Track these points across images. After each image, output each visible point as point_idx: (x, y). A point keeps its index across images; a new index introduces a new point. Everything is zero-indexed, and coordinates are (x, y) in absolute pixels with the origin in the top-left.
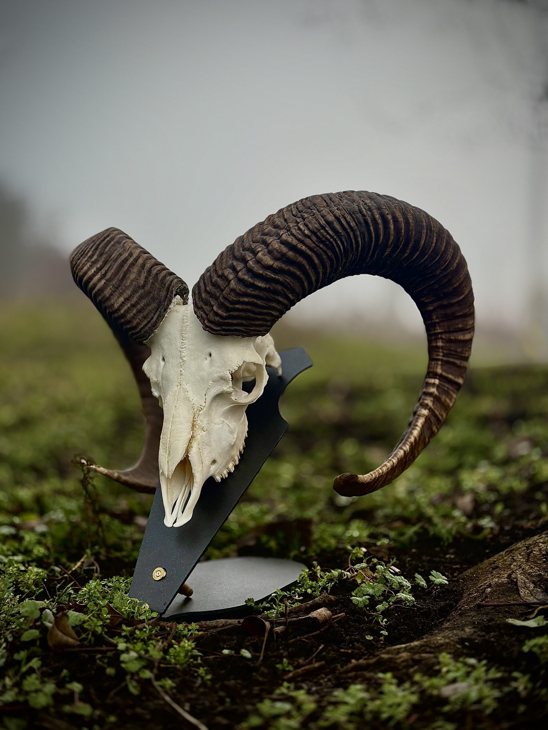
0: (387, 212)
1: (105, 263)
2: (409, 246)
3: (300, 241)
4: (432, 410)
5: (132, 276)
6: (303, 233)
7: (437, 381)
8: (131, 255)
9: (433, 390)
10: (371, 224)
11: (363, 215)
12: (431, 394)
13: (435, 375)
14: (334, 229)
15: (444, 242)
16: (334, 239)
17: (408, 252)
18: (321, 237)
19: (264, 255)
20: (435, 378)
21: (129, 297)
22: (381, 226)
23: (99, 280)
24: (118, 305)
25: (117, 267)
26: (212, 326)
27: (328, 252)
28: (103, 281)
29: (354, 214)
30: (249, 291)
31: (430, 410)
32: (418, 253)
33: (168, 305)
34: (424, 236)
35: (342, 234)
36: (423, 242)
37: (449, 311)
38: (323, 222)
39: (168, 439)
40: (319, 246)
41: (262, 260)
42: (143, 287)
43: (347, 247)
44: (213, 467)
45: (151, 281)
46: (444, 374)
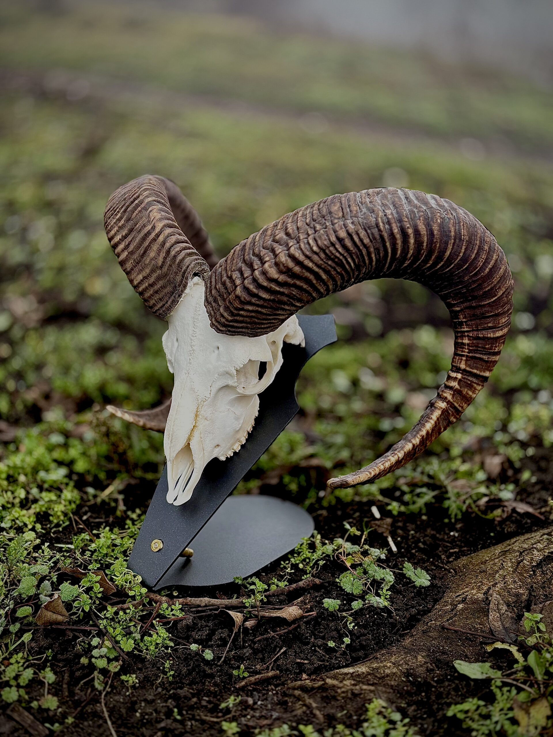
0: (408, 225)
1: (131, 231)
2: (431, 257)
3: (307, 257)
4: (451, 403)
5: (152, 254)
6: (311, 248)
7: (459, 376)
8: (154, 228)
9: (454, 384)
10: (387, 240)
11: (380, 230)
12: (451, 388)
13: (457, 370)
14: (344, 247)
15: (475, 250)
16: (345, 257)
17: (431, 262)
18: (330, 254)
19: (270, 267)
20: (458, 372)
21: (148, 276)
22: (399, 242)
23: (123, 251)
24: (138, 282)
25: (139, 241)
26: (219, 326)
27: (337, 268)
28: (126, 253)
29: (370, 229)
30: (253, 300)
31: (448, 402)
32: (442, 263)
33: (182, 291)
34: (450, 247)
35: (354, 251)
36: (448, 253)
37: (478, 312)
38: (333, 239)
39: (172, 427)
40: (327, 263)
41: (267, 272)
42: (161, 267)
43: (358, 263)
44: (217, 449)
45: (169, 263)
46: (468, 369)
